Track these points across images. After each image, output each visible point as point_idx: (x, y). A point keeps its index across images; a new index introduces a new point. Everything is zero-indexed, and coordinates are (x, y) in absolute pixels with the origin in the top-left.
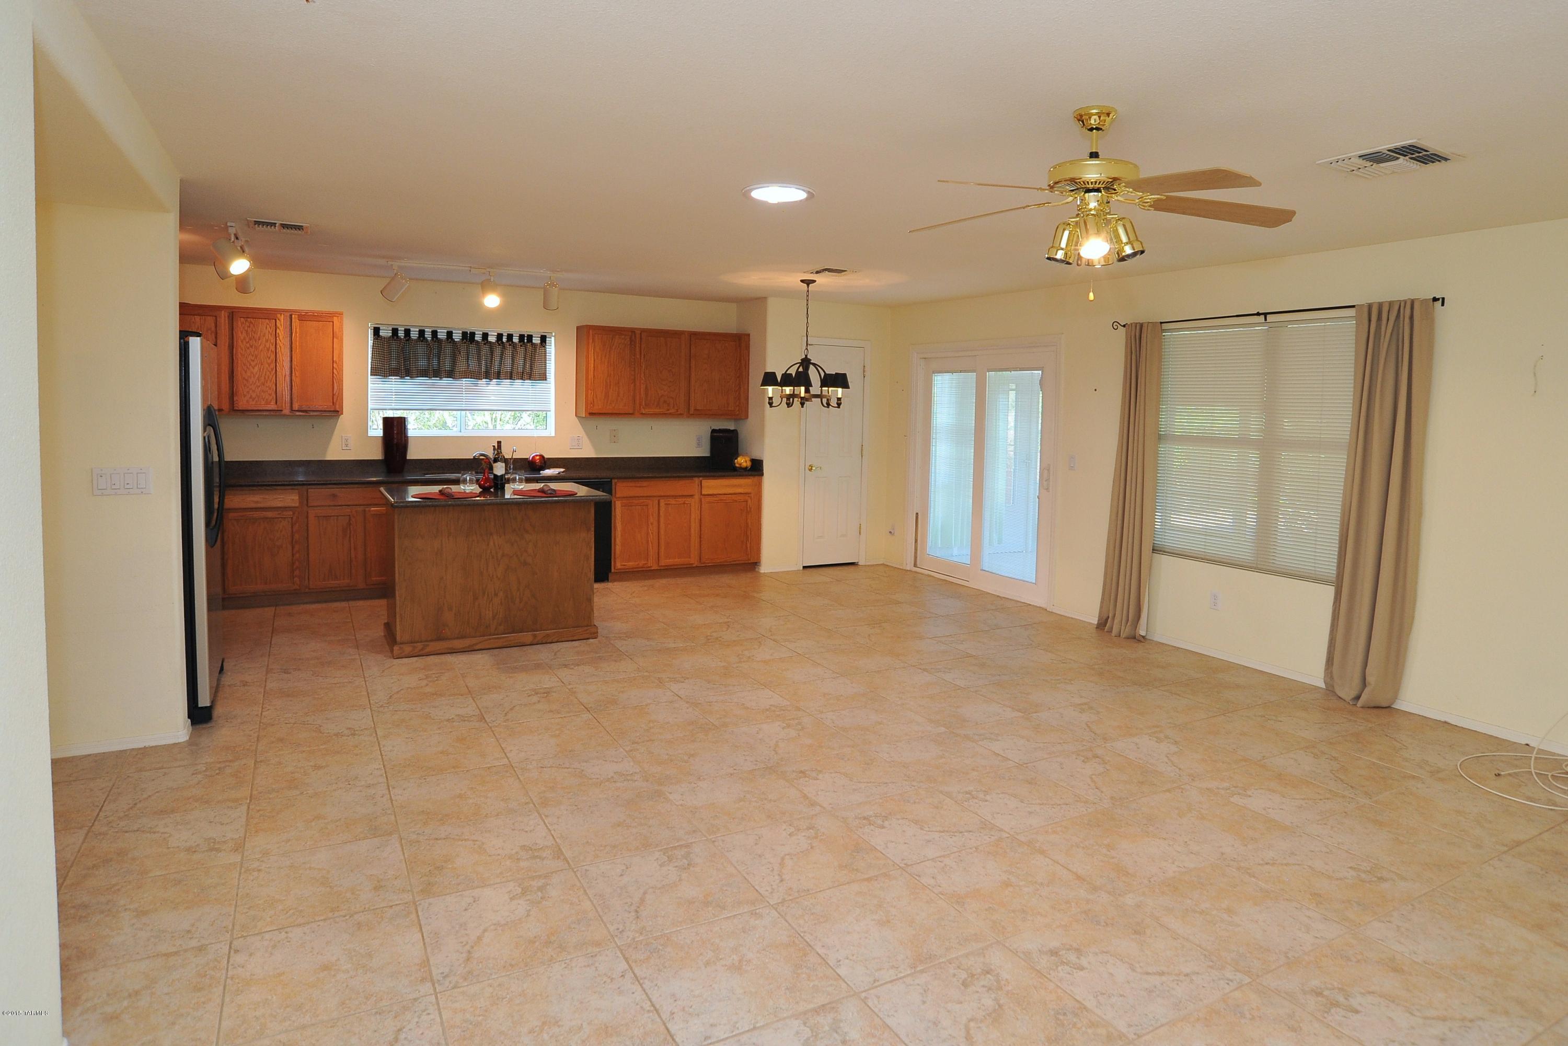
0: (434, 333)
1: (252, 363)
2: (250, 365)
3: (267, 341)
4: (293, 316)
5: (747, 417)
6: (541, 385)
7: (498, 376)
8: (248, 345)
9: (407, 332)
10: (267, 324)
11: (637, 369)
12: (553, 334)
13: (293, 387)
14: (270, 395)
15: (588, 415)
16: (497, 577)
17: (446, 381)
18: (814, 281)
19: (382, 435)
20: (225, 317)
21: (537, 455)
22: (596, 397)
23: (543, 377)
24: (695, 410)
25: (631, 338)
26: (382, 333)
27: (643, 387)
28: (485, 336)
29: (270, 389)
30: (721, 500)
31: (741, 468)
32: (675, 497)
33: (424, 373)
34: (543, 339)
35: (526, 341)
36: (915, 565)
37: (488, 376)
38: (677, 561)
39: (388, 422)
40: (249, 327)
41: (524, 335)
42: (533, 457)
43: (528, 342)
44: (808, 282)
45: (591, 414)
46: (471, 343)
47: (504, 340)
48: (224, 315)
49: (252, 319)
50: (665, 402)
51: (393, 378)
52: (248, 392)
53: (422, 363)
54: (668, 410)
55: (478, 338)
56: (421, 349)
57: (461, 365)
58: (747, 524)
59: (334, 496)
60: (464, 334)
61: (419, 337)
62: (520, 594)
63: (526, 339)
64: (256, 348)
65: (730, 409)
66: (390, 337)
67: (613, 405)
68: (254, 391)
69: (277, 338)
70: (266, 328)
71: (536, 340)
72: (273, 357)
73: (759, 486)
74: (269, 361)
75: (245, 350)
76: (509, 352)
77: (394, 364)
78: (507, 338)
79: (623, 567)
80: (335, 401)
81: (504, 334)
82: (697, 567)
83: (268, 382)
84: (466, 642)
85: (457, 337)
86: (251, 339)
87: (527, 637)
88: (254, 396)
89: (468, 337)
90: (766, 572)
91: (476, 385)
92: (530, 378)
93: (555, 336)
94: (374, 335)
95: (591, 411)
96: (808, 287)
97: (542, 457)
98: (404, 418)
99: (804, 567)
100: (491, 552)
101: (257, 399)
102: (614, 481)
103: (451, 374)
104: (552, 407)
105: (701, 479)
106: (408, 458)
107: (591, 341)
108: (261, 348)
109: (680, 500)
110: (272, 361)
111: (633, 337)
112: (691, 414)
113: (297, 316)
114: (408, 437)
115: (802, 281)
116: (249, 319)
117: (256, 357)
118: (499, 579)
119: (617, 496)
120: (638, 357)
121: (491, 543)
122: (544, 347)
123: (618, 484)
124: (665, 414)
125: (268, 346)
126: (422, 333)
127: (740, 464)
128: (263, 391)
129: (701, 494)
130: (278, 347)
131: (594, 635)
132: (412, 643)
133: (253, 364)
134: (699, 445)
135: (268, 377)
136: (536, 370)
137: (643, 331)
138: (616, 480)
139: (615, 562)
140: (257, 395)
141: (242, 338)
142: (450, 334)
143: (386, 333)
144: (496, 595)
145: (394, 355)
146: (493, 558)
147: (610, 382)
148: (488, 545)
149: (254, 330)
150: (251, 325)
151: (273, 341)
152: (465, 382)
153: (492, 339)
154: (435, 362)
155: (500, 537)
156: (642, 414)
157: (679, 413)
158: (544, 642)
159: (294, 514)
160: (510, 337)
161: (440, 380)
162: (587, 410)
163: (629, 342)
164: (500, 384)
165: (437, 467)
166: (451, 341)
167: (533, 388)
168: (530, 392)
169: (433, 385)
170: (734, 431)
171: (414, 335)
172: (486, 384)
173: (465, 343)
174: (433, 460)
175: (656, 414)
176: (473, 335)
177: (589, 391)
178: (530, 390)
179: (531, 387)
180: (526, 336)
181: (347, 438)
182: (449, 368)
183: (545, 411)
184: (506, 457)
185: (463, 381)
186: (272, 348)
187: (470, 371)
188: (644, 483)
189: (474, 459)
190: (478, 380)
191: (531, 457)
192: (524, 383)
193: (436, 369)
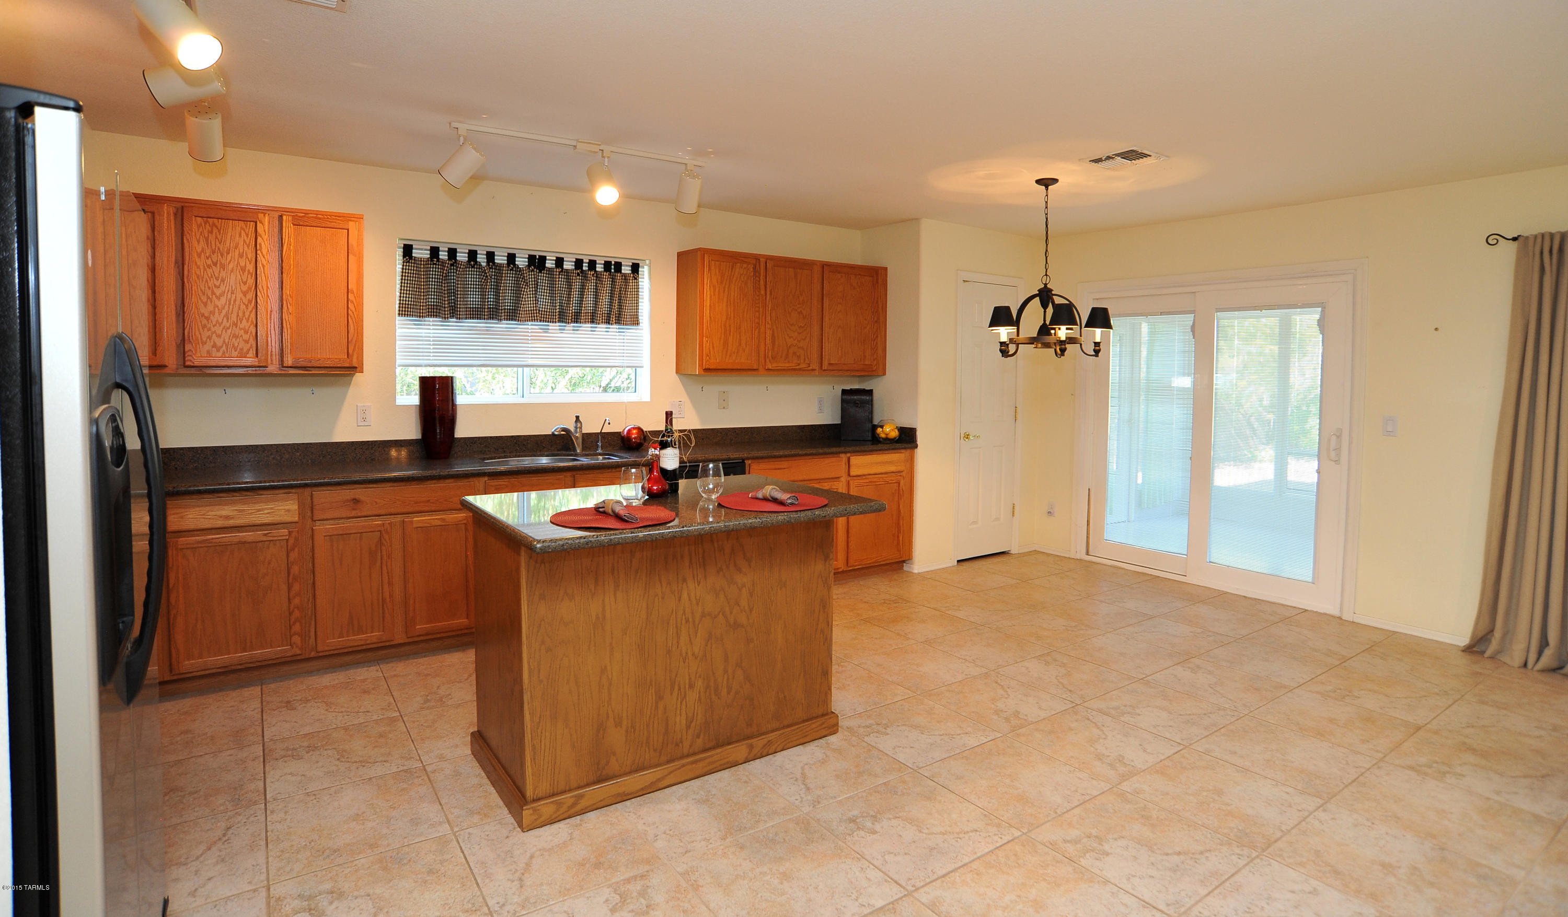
0: (490, 256)
1: (215, 290)
2: (213, 293)
3: (241, 256)
4: (284, 217)
5: (884, 374)
6: (630, 332)
7: (577, 318)
8: (209, 262)
9: (452, 253)
10: (242, 228)
11: (761, 310)
12: (647, 262)
13: (285, 330)
14: (247, 342)
15: (703, 372)
16: (693, 654)
17: (504, 325)
18: (1055, 181)
19: (418, 404)
21: (634, 428)
22: (713, 347)
23: (636, 322)
24: (828, 366)
25: (755, 268)
26: (416, 253)
27: (769, 333)
28: (559, 262)
29: (246, 332)
30: (869, 481)
31: (887, 440)
32: (819, 480)
33: (476, 314)
34: (635, 268)
35: (613, 270)
36: (1087, 553)
37: (562, 318)
39: (427, 384)
40: (211, 232)
41: (611, 262)
42: (629, 430)
43: (616, 271)
44: (1046, 183)
45: (707, 370)
46: (540, 272)
47: (585, 268)
48: (167, 212)
49: (216, 220)
50: (794, 353)
51: (432, 319)
52: (209, 337)
53: (473, 299)
54: (799, 365)
55: (550, 264)
56: (472, 277)
57: (527, 303)
58: (899, 511)
59: (356, 501)
60: (531, 258)
61: (469, 261)
62: (728, 679)
63: (613, 267)
64: (223, 267)
65: (867, 363)
66: (426, 259)
67: (734, 358)
68: (219, 336)
69: (258, 252)
70: (240, 235)
71: (626, 270)
72: (251, 281)
73: (911, 461)
74: (245, 288)
75: (205, 270)
76: (590, 285)
77: (432, 299)
78: (589, 267)
80: (350, 351)
81: (584, 261)
83: (244, 321)
85: (521, 262)
86: (214, 252)
87: (740, 750)
88: (219, 342)
89: (537, 262)
90: (920, 571)
91: (546, 331)
92: (618, 322)
93: (650, 267)
94: (404, 257)
95: (708, 367)
96: (1047, 190)
97: (640, 429)
98: (452, 378)
99: (958, 562)
100: (684, 613)
101: (224, 348)
102: (747, 462)
103: (513, 315)
104: (646, 360)
105: (849, 455)
106: (456, 436)
107: (706, 269)
108: (231, 266)
109: (824, 483)
110: (250, 288)
111: (757, 266)
112: (824, 370)
113: (291, 218)
114: (456, 405)
115: (1039, 182)
116: (210, 220)
117: (223, 281)
118: (696, 658)
120: (763, 292)
121: (685, 595)
122: (636, 279)
123: (753, 466)
124: (795, 370)
125: (242, 264)
126: (472, 254)
127: (887, 435)
128: (236, 337)
129: (849, 475)
130: (259, 265)
131: (833, 729)
132: (554, 795)
133: (218, 292)
134: (821, 410)
135: (244, 313)
136: (627, 311)
137: (769, 258)
138: (750, 462)
140: (224, 342)
141: (199, 250)
142: (511, 258)
143: (422, 253)
144: (691, 686)
145: (433, 286)
146: (687, 621)
147: (730, 326)
148: (679, 600)
149: (219, 237)
150: (215, 230)
151: (251, 255)
153: (569, 265)
154: (491, 297)
155: (699, 583)
156: (769, 369)
157: (811, 368)
159: (290, 533)
160: (592, 264)
161: (497, 324)
162: (701, 365)
163: (752, 274)
164: (577, 330)
165: (494, 448)
166: (513, 268)
167: (620, 335)
168: (617, 341)
169: (487, 330)
170: (870, 392)
171: (462, 257)
172: (560, 330)
173: (533, 271)
174: (491, 437)
175: (784, 370)
176: (543, 259)
177: (704, 339)
178: (617, 337)
179: (618, 334)
180: (613, 263)
181: (364, 409)
182: (510, 306)
183: (636, 367)
184: (584, 431)
185: (528, 325)
186: (251, 267)
187: (539, 311)
188: (784, 464)
189: (553, 434)
190: (549, 324)
191: (626, 430)
192: (609, 328)
193: (493, 308)
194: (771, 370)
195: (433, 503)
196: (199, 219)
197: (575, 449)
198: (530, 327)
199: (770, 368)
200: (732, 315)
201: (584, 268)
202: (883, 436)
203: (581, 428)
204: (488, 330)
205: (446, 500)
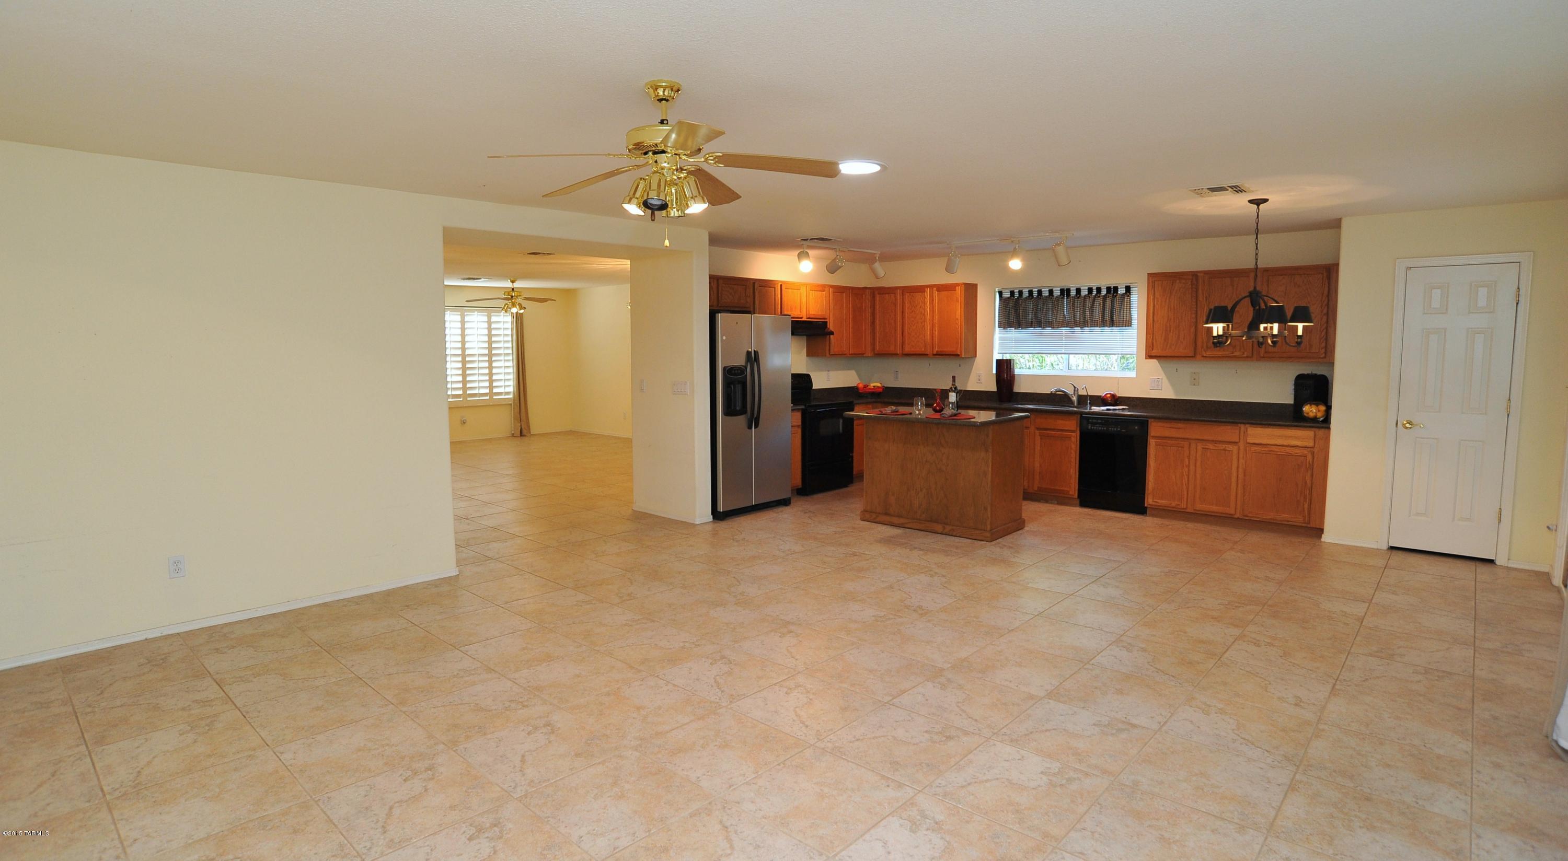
0: (1040, 292)
1: (913, 322)
2: (912, 324)
3: (920, 307)
4: (933, 289)
6: (1126, 331)
7: (1091, 324)
8: (911, 310)
9: (1021, 293)
10: (920, 296)
12: (1135, 285)
13: (934, 338)
14: (922, 344)
16: (922, 477)
17: (1049, 330)
18: (1266, 200)
19: (996, 373)
20: (900, 293)
21: (1107, 394)
22: (1156, 341)
23: (1128, 323)
25: (1192, 282)
26: (1004, 296)
28: (1078, 291)
29: (922, 339)
30: (1271, 451)
32: (1215, 442)
33: (1031, 325)
34: (1128, 289)
37: (1081, 325)
38: (1214, 508)
39: (1000, 363)
40: (912, 298)
41: (1110, 287)
43: (1115, 293)
44: (1257, 202)
45: (1151, 357)
46: (1067, 298)
49: (914, 294)
51: (1012, 329)
52: (911, 340)
53: (1030, 317)
54: (1233, 353)
55: (1073, 293)
56: (1030, 305)
57: (1059, 317)
58: (1306, 482)
60: (1062, 291)
61: (1029, 296)
62: (936, 494)
63: (1112, 291)
64: (915, 313)
65: (1313, 351)
66: (1008, 298)
69: (926, 305)
70: (920, 299)
71: (1121, 291)
72: (924, 318)
73: (1327, 439)
74: (921, 321)
75: (909, 313)
76: (1099, 302)
77: (1013, 319)
78: (1097, 291)
79: (1154, 503)
81: (1094, 288)
82: (1238, 518)
83: (921, 334)
84: (902, 521)
85: (1057, 293)
86: (912, 307)
89: (1065, 292)
91: (1073, 332)
93: (1136, 288)
94: (1000, 298)
95: (1151, 354)
96: (1258, 208)
98: (1010, 360)
99: (1392, 548)
100: (919, 458)
101: (915, 344)
102: (1149, 420)
103: (1050, 325)
104: (1136, 349)
105: (1247, 426)
107: (1154, 287)
108: (917, 311)
109: (1220, 445)
110: (923, 321)
111: (1194, 280)
113: (935, 290)
114: (1014, 376)
115: (1251, 202)
116: (912, 294)
117: (915, 318)
118: (923, 479)
119: (1152, 436)
120: (1200, 299)
122: (1127, 296)
123: (1152, 424)
124: (1229, 357)
125: (921, 311)
126: (1031, 292)
128: (918, 341)
129: (1246, 442)
130: (926, 310)
131: (989, 539)
135: (921, 331)
136: (1123, 318)
137: (1206, 273)
138: (1152, 420)
139: (1148, 498)
140: (915, 342)
141: (908, 307)
143: (1007, 295)
145: (1012, 312)
146: (920, 462)
147: (1170, 326)
148: (917, 453)
149: (914, 300)
151: (924, 307)
152: (1064, 330)
153: (1084, 292)
156: (1203, 356)
157: (1245, 355)
158: (951, 534)
160: (1099, 290)
161: (1044, 329)
162: (1147, 353)
163: (1190, 286)
164: (1092, 332)
166: (1052, 298)
167: (1121, 334)
168: (1121, 337)
171: (1026, 294)
172: (1079, 332)
173: (1063, 298)
175: (1219, 357)
176: (1069, 291)
177: (1148, 336)
178: (1118, 335)
179: (1118, 333)
180: (1112, 287)
181: (980, 374)
182: (1049, 319)
184: (1080, 394)
185: (1062, 329)
186: (923, 312)
188: (1180, 425)
189: (1051, 393)
190: (1074, 328)
191: (1103, 395)
192: (1112, 330)
194: (1206, 357)
196: (908, 294)
198: (1064, 331)
199: (1205, 355)
200: (1172, 318)
201: (1094, 294)
203: (1076, 392)
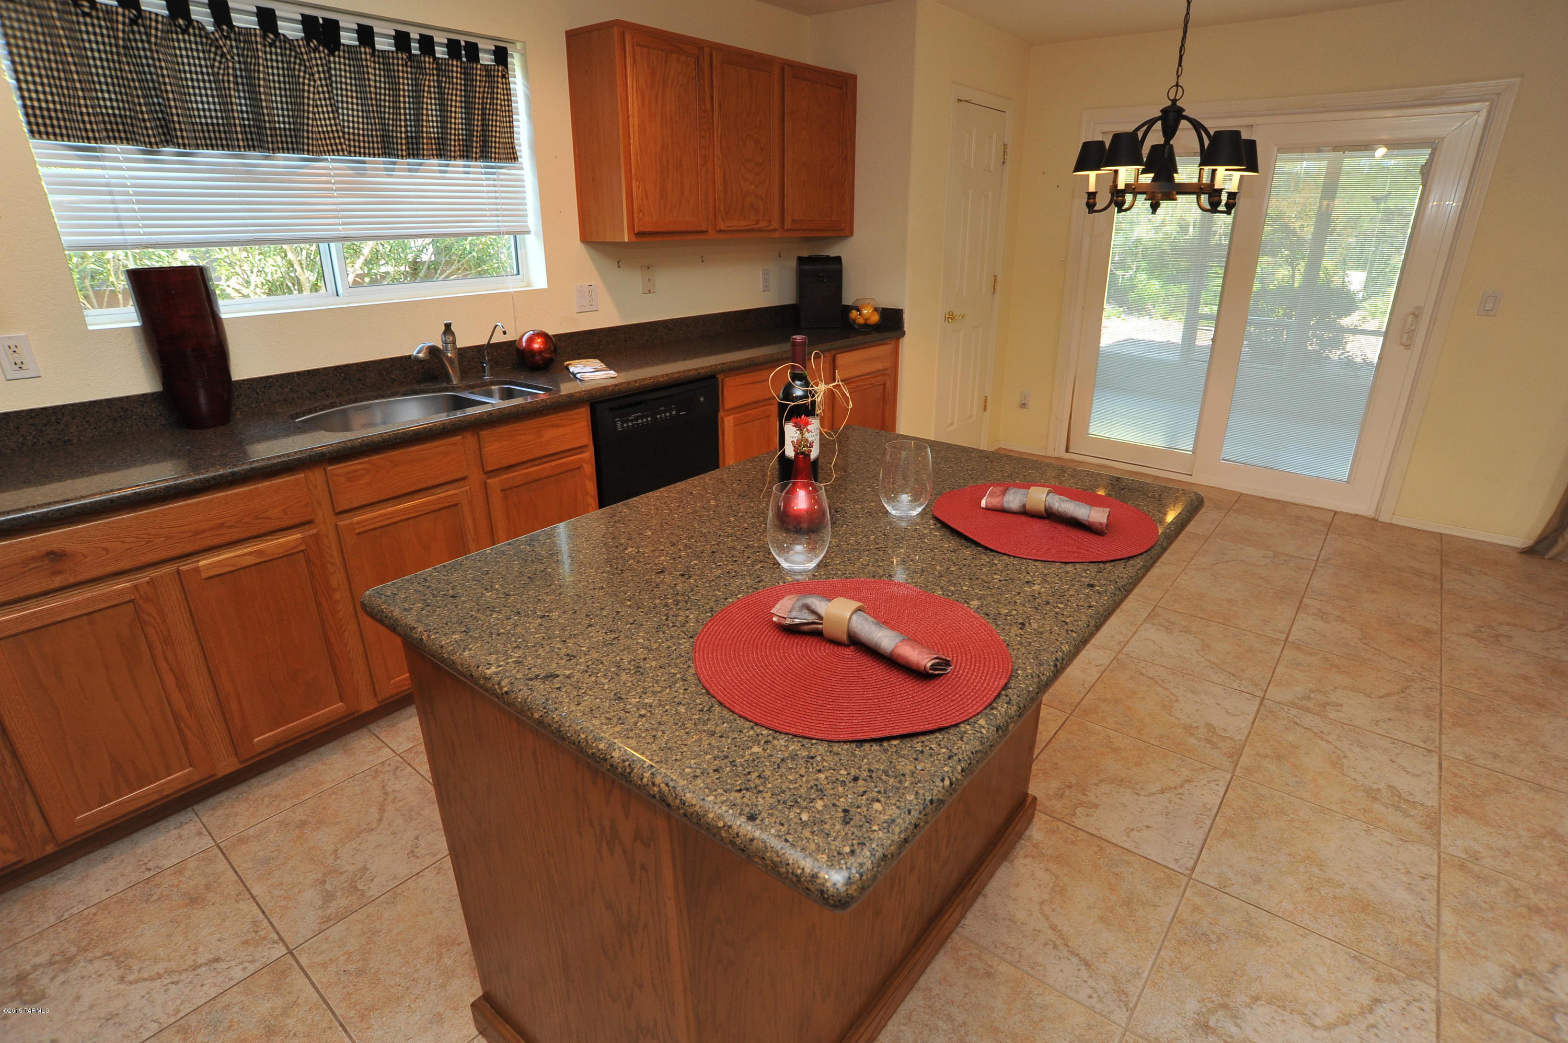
0: (219, 10)
5: (851, 234)
6: (505, 171)
11: (707, 134)
12: (519, 46)
15: (634, 239)
21: (535, 334)
22: (647, 197)
24: (793, 221)
25: (696, 63)
27: (718, 172)
28: (365, 34)
30: (857, 386)
31: (866, 325)
33: (220, 137)
34: (501, 55)
35: (464, 58)
36: (1068, 451)
39: (147, 284)
41: (459, 41)
42: (529, 339)
43: (469, 60)
45: (640, 234)
46: (332, 53)
47: (415, 49)
50: (751, 205)
51: (118, 147)
53: (205, 105)
54: (758, 223)
55: (348, 38)
57: (319, 117)
63: (463, 52)
65: (834, 219)
67: (676, 214)
71: (486, 59)
73: (897, 355)
76: (429, 84)
77: (108, 107)
78: (421, 49)
81: (412, 36)
85: (289, 29)
89: (321, 32)
92: (485, 154)
93: (523, 52)
95: (642, 229)
97: (545, 336)
102: (720, 377)
103: (293, 142)
104: (533, 220)
105: (833, 352)
107: (629, 61)
112: (787, 230)
114: (219, 320)
119: (726, 408)
120: (708, 106)
122: (504, 75)
123: (725, 383)
124: (752, 231)
127: (866, 320)
134: (766, 287)
136: (496, 137)
137: (714, 47)
138: (722, 375)
142: (267, 19)
147: (668, 161)
153: (384, 43)
154: (239, 101)
156: (721, 231)
157: (772, 227)
160: (427, 43)
161: (266, 158)
162: (631, 226)
163: (693, 73)
164: (417, 171)
165: (309, 392)
166: (274, 41)
167: (488, 179)
168: (485, 189)
169: (248, 172)
170: (838, 260)
172: (387, 170)
173: (316, 50)
174: (298, 373)
175: (739, 231)
176: (332, 27)
177: (634, 184)
178: (484, 183)
179: (483, 176)
180: (463, 44)
181: (12, 344)
182: (284, 123)
183: (515, 234)
185: (326, 160)
187: (344, 133)
188: (765, 375)
190: (367, 159)
191: (524, 339)
192: (469, 166)
193: (249, 126)
195: (231, 526)
197: (448, 379)
198: (330, 165)
199: (723, 228)
200: (669, 143)
201: (413, 52)
202: (861, 321)
203: (454, 342)
204: (249, 174)
205: (257, 518)
